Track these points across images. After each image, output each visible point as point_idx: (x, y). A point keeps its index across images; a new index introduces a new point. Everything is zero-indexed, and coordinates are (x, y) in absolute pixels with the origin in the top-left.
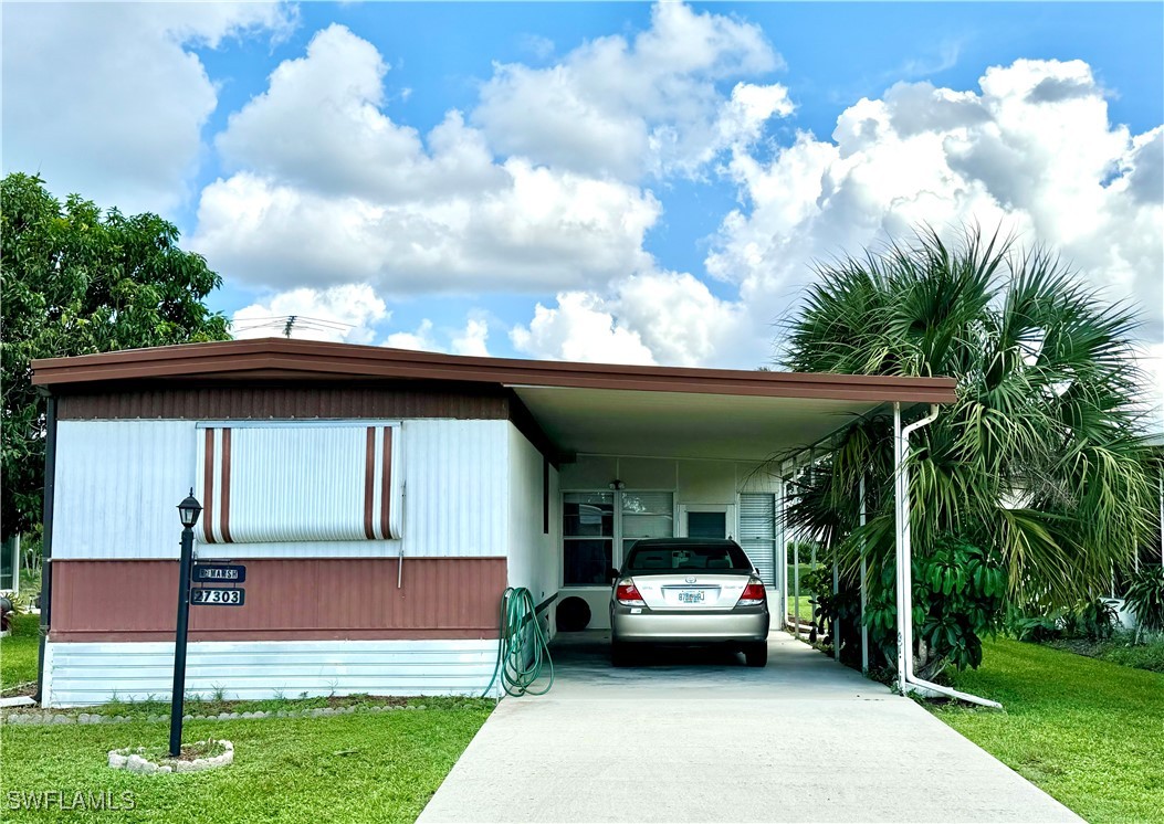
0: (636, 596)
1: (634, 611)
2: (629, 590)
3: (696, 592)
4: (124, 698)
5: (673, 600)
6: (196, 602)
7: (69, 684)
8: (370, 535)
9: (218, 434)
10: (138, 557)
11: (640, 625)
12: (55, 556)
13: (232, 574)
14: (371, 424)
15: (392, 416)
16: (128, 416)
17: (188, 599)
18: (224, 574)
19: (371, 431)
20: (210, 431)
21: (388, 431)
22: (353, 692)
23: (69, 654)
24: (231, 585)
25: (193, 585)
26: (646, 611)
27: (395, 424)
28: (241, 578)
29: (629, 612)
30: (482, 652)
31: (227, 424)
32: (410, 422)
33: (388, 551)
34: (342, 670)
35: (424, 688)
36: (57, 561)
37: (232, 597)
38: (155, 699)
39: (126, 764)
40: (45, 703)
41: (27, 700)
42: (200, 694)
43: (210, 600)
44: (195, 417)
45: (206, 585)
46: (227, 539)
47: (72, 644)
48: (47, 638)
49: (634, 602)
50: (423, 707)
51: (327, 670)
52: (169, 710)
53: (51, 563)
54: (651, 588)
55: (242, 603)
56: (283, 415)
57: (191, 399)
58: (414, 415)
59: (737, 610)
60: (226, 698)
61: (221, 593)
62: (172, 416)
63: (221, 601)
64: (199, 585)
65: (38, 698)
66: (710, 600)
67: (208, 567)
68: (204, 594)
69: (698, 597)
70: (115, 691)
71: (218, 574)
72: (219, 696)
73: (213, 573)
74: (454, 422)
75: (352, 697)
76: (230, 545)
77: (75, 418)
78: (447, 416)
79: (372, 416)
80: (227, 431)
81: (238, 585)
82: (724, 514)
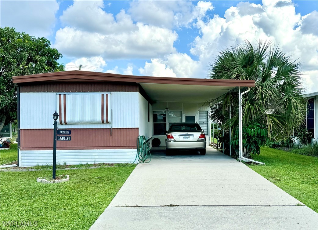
0: (172, 137)
1: (172, 141)
2: (170, 136)
3: (187, 136)
4: (40, 165)
5: (182, 138)
6: (58, 140)
7: (26, 161)
8: (103, 122)
9: (62, 96)
10: (42, 128)
11: (173, 145)
12: (21, 128)
13: (67, 132)
14: (103, 93)
15: (108, 91)
16: (39, 91)
17: (56, 138)
19: (103, 95)
20: (60, 95)
21: (107, 95)
22: (100, 162)
23: (25, 153)
24: (67, 135)
25: (57, 135)
26: (175, 141)
27: (109, 93)
28: (70, 133)
29: (170, 142)
30: (133, 152)
31: (65, 93)
32: (113, 93)
33: (108, 126)
34: (97, 157)
35: (118, 161)
36: (22, 129)
37: (67, 138)
38: (48, 165)
39: (41, 181)
40: (20, 166)
41: (15, 165)
42: (60, 163)
43: (62, 139)
44: (56, 91)
45: (61, 135)
46: (66, 123)
47: (26, 151)
48: (20, 149)
49: (172, 139)
50: (118, 166)
51: (93, 157)
52: (52, 167)
53: (20, 130)
54: (176, 135)
55: (70, 140)
56: (79, 91)
57: (55, 87)
58: (114, 91)
59: (198, 141)
60: (67, 164)
61: (65, 137)
62: (50, 91)
63: (65, 139)
64: (59, 135)
65: (18, 165)
66: (191, 138)
67: (61, 131)
68: (60, 138)
69: (188, 138)
70: (38, 163)
71: (64, 132)
72: (65, 164)
73: (62, 132)
74: (124, 93)
75: (100, 164)
76: (66, 125)
77: (25, 92)
78: (122, 91)
79: (103, 91)
80: (65, 95)
81: (69, 135)
82: (195, 116)
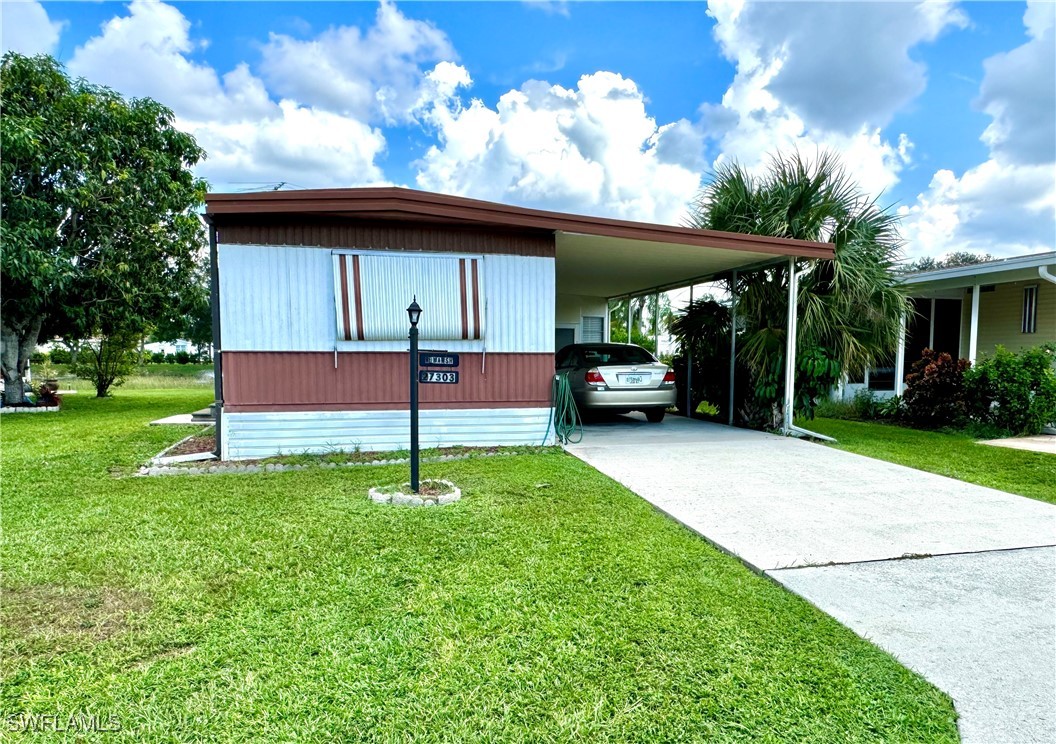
0: (602, 380)
1: (599, 389)
2: (596, 376)
3: (637, 377)
4: (285, 452)
5: (623, 382)
6: (424, 381)
7: (242, 443)
8: (465, 336)
9: (349, 260)
10: (290, 350)
11: (602, 397)
12: (223, 349)
13: (449, 361)
14: (462, 256)
15: (475, 251)
16: (276, 242)
17: (417, 378)
18: (443, 361)
19: (462, 262)
20: (342, 257)
21: (474, 262)
22: (455, 444)
23: (242, 421)
24: (449, 369)
25: (420, 368)
26: (607, 389)
27: (479, 257)
28: (456, 364)
29: (597, 390)
30: (539, 416)
31: (356, 252)
32: (487, 256)
33: (474, 347)
34: (444, 429)
35: (500, 441)
36: (226, 352)
37: (449, 377)
38: (310, 452)
40: (225, 456)
41: (209, 455)
42: (343, 447)
43: (434, 380)
44: (329, 245)
45: (429, 368)
46: (361, 337)
47: (243, 414)
48: (223, 409)
49: (598, 383)
50: (515, 453)
51: (434, 429)
53: (221, 354)
54: (609, 374)
55: (457, 382)
56: (395, 247)
57: (325, 232)
58: (491, 252)
59: (659, 388)
60: (362, 450)
61: (442, 375)
62: (311, 244)
63: (442, 380)
64: (425, 368)
65: (218, 453)
66: (646, 382)
67: (432, 355)
68: (429, 375)
69: (638, 379)
70: (279, 447)
71: (439, 360)
72: (357, 449)
73: (435, 360)
74: (518, 258)
75: (454, 448)
77: (233, 241)
78: (513, 252)
79: (460, 250)
80: (355, 258)
81: (453, 369)
82: (573, 330)
